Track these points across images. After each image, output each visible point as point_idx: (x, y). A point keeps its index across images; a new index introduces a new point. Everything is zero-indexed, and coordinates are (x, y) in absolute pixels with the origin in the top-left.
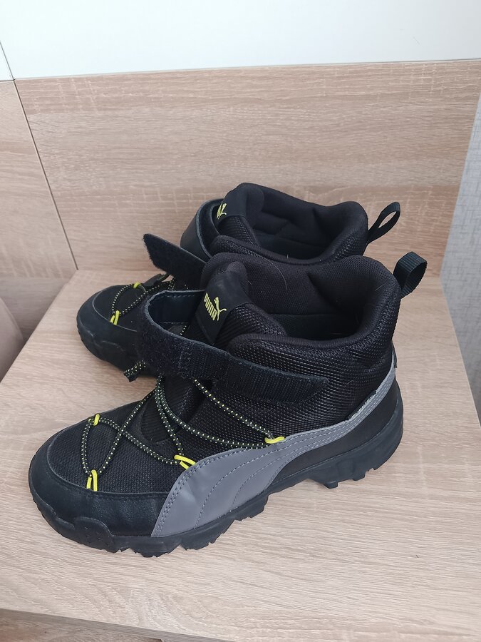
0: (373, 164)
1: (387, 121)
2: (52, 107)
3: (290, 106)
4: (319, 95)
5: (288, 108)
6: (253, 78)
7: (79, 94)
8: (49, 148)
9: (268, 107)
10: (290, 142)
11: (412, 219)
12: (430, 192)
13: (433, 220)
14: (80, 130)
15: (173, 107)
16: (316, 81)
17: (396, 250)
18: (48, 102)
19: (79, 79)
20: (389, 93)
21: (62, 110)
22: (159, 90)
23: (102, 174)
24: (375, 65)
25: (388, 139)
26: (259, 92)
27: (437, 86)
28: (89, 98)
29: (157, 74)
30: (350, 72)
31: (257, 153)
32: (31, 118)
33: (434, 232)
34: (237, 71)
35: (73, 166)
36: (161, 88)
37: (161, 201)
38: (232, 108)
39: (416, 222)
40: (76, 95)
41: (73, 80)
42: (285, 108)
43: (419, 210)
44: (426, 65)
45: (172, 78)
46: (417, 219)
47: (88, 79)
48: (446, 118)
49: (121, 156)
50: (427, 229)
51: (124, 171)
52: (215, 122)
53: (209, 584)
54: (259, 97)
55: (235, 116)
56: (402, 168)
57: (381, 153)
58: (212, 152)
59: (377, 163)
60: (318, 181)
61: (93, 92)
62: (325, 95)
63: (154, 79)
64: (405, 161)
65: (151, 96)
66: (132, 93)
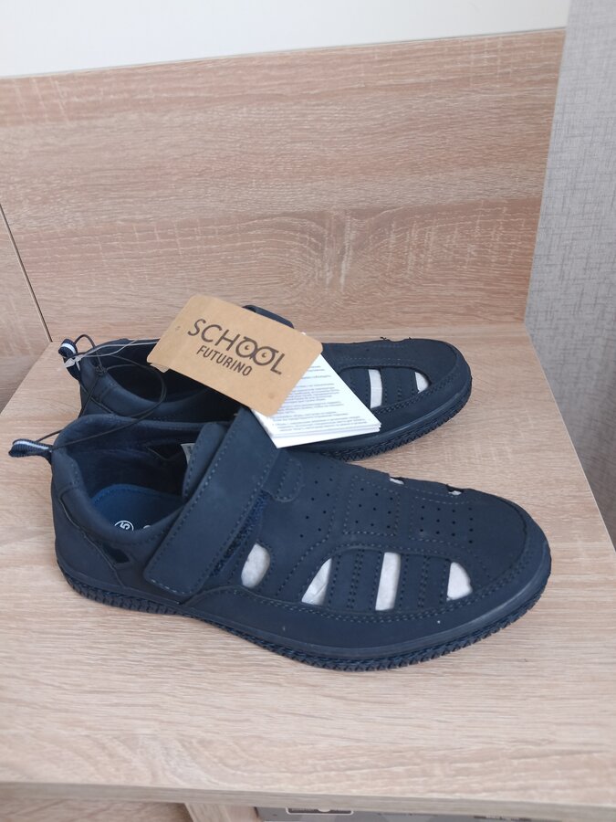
0: (430, 175)
1: (445, 117)
2: (8, 118)
3: (319, 102)
4: (357, 86)
5: (318, 105)
6: (270, 67)
7: (44, 98)
8: (6, 175)
9: (291, 105)
10: (323, 151)
11: (483, 247)
12: (505, 209)
13: (510, 247)
14: (47, 148)
15: (168, 111)
16: (351, 68)
17: (467, 289)
19: (42, 80)
20: (445, 79)
21: (20, 122)
22: (148, 89)
23: (79, 207)
24: (425, 42)
25: (447, 141)
26: (278, 85)
27: (505, 67)
28: (57, 105)
29: (147, 67)
30: (394, 54)
31: (281, 168)
33: (513, 263)
34: (250, 58)
35: (39, 198)
37: (158, 240)
38: (245, 109)
39: (489, 250)
40: (40, 101)
41: (34, 81)
42: (314, 106)
43: (492, 233)
44: (489, 39)
45: (166, 72)
46: (491, 246)
47: (54, 78)
48: (518, 110)
49: (103, 181)
50: (504, 259)
51: (107, 202)
52: (224, 128)
53: (247, 720)
54: (279, 92)
55: (250, 119)
56: (466, 179)
57: (440, 160)
58: (222, 169)
59: (435, 173)
60: (362, 201)
61: (62, 96)
62: (363, 86)
63: (141, 74)
64: (471, 169)
65: (139, 97)
66: (114, 94)
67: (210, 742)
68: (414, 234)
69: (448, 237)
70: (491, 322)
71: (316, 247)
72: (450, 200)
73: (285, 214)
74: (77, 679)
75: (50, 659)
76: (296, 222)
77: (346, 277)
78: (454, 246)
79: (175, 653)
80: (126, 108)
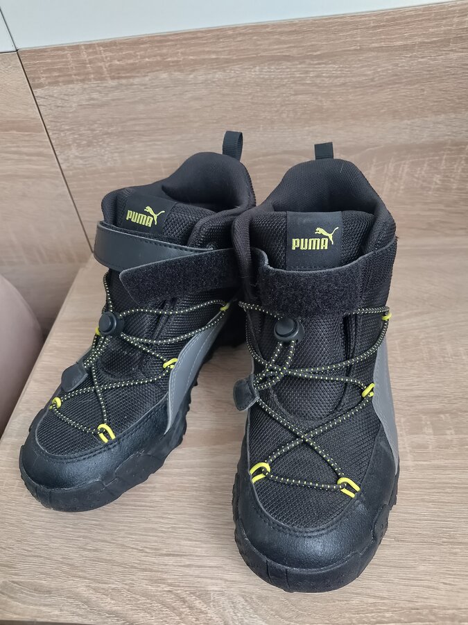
0: (409, 120)
1: (425, 73)
2: (61, 79)
3: (321, 61)
4: (353, 48)
5: (319, 64)
6: (281, 33)
7: (91, 62)
8: (58, 124)
9: (297, 64)
10: (321, 101)
11: (447, 177)
14: (92, 102)
15: (193, 71)
16: (349, 33)
17: (430, 210)
18: (56, 74)
19: (90, 46)
20: (428, 41)
21: (71, 82)
22: (178, 53)
23: (117, 149)
24: (415, 9)
25: (425, 92)
26: (288, 48)
28: (101, 67)
30: (388, 21)
31: (284, 115)
32: (38, 92)
34: (265, 26)
35: (85, 142)
36: (179, 51)
38: (257, 68)
39: (452, 180)
40: (87, 64)
42: (316, 64)
43: (455, 166)
45: (193, 38)
46: (453, 176)
47: (100, 45)
49: (137, 128)
50: (462, 186)
51: (140, 144)
52: (239, 83)
54: (288, 54)
55: (261, 76)
56: (439, 123)
57: (417, 108)
58: (236, 117)
59: (413, 118)
60: (350, 141)
61: (105, 60)
62: (359, 48)
63: (172, 41)
64: (443, 115)
65: (169, 59)
66: (149, 57)
68: (391, 166)
69: (419, 169)
72: (423, 140)
73: (284, 152)
78: (423, 177)
80: (158, 68)
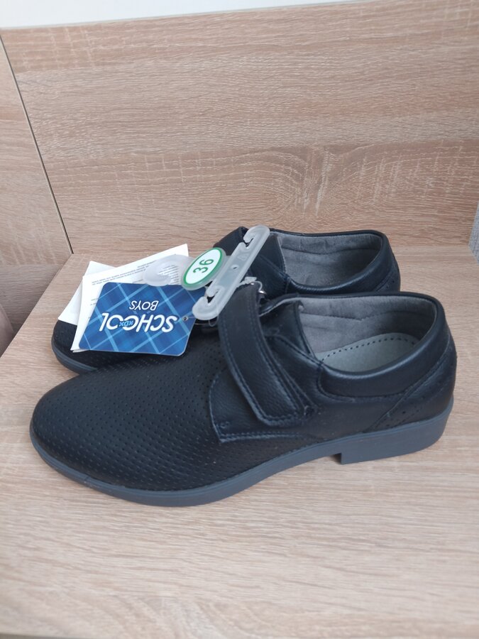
0: (400, 117)
1: (416, 67)
2: (44, 64)
3: (309, 52)
4: (342, 38)
5: (308, 55)
6: (269, 21)
7: (75, 46)
8: (40, 112)
9: (285, 55)
10: (309, 95)
11: (440, 179)
12: (461, 148)
13: (463, 180)
14: (75, 89)
15: (179, 59)
16: (339, 23)
17: (423, 215)
18: (39, 57)
19: (74, 29)
20: (420, 33)
21: (54, 67)
22: (164, 39)
23: (100, 140)
25: (417, 88)
26: (275, 37)
27: (474, 21)
28: (85, 52)
29: (162, 19)
30: (378, 10)
31: (272, 109)
32: (20, 77)
33: (464, 194)
34: (252, 13)
35: (67, 132)
37: (165, 169)
38: (245, 58)
39: (445, 183)
40: (71, 48)
42: (305, 55)
43: (449, 168)
45: (180, 24)
46: (447, 179)
47: (84, 28)
49: (121, 119)
50: (457, 191)
51: (124, 136)
52: (227, 74)
53: (258, 587)
54: (275, 44)
55: (249, 67)
56: (430, 121)
57: (408, 105)
58: (222, 110)
59: (404, 116)
60: (339, 139)
61: (90, 44)
62: (348, 38)
63: (158, 26)
64: (435, 113)
65: (155, 46)
66: (135, 43)
67: (225, 606)
68: (382, 167)
69: (411, 170)
70: (441, 244)
71: (297, 177)
72: (415, 139)
73: (273, 149)
74: (105, 544)
75: (80, 525)
76: (282, 156)
77: (321, 203)
78: (415, 179)
79: (189, 523)
80: (144, 55)
